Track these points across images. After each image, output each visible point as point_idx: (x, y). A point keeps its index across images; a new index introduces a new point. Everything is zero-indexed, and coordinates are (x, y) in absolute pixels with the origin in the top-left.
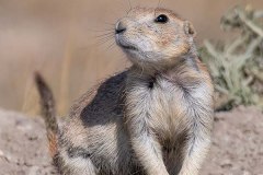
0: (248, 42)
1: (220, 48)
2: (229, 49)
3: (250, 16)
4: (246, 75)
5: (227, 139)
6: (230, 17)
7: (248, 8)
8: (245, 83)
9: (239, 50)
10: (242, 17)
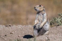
0: (61, 17)
1: (58, 18)
2: (59, 18)
3: (61, 14)
4: (61, 21)
5: (58, 29)
6: (59, 14)
7: (61, 13)
8: (61, 22)
9: (60, 18)
10: (60, 14)
